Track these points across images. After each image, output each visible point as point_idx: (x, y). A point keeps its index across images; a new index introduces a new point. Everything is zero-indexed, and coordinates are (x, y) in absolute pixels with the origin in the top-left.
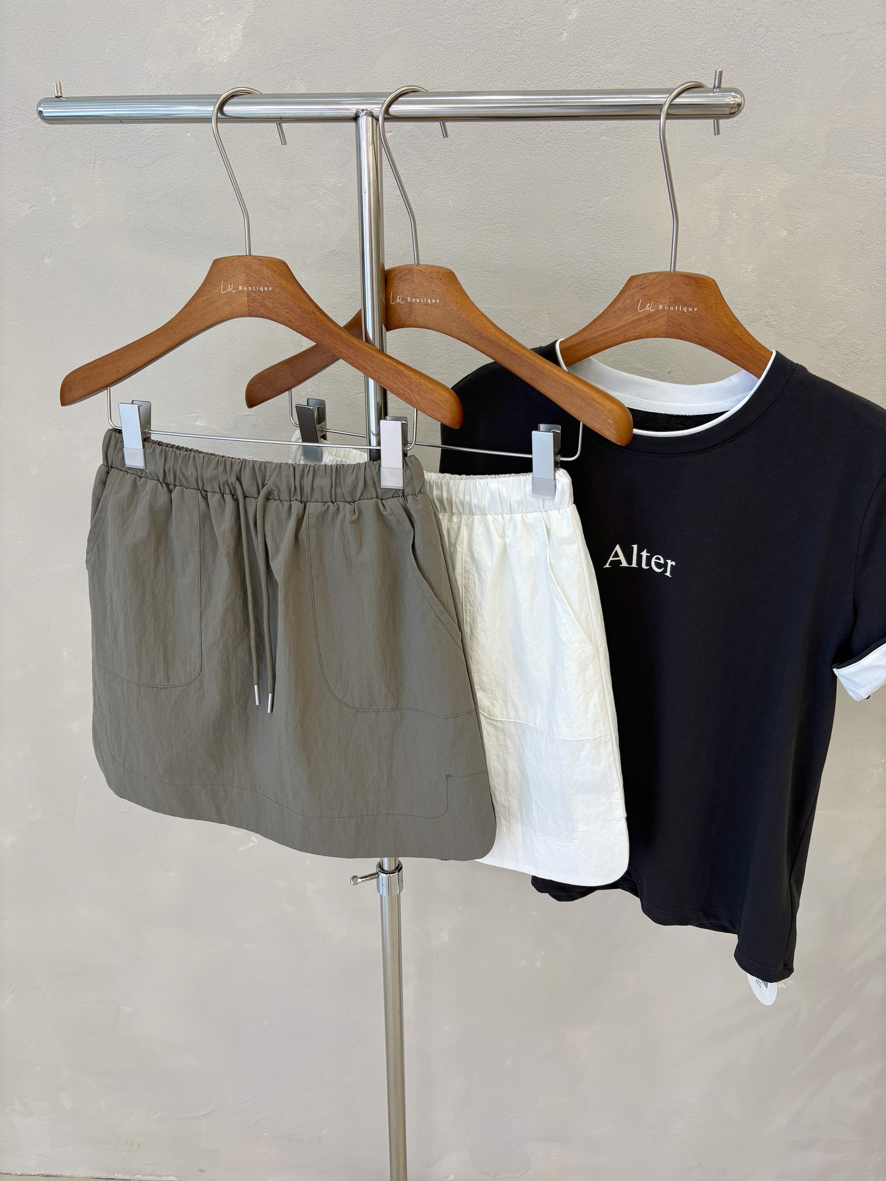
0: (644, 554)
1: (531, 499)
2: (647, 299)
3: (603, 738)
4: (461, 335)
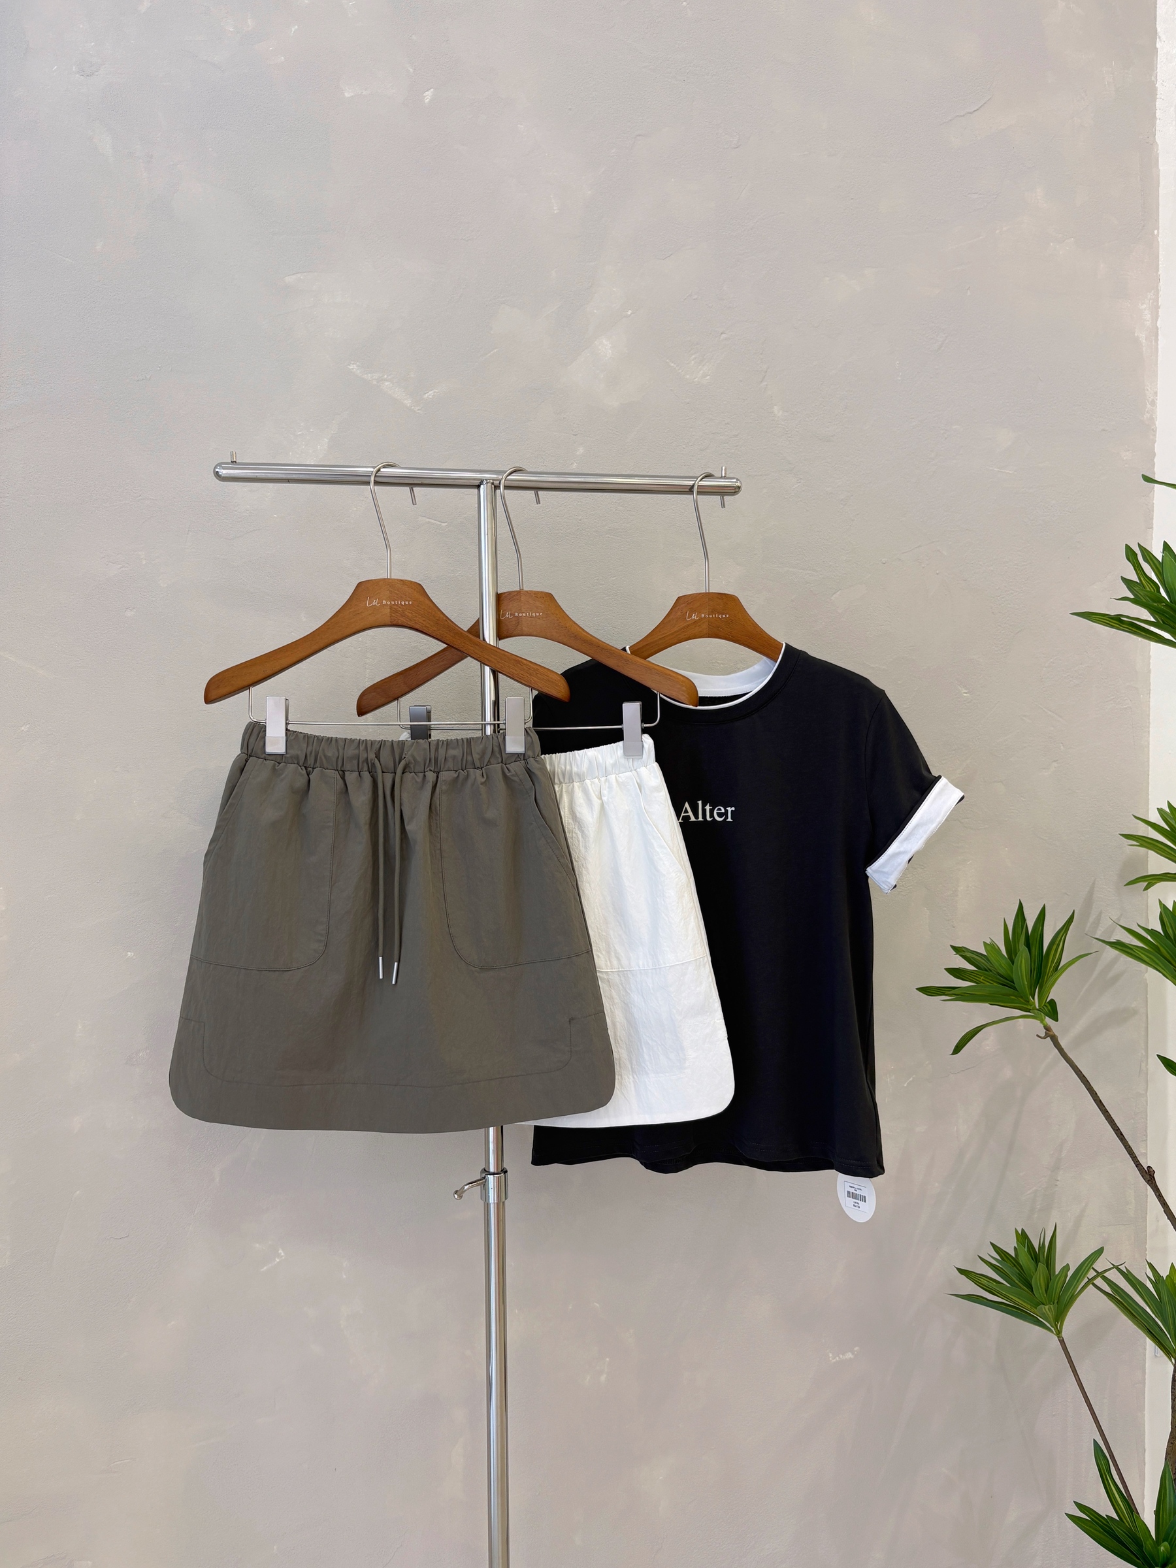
0: (708, 808)
1: (623, 761)
2: (693, 611)
3: (701, 959)
4: (560, 638)
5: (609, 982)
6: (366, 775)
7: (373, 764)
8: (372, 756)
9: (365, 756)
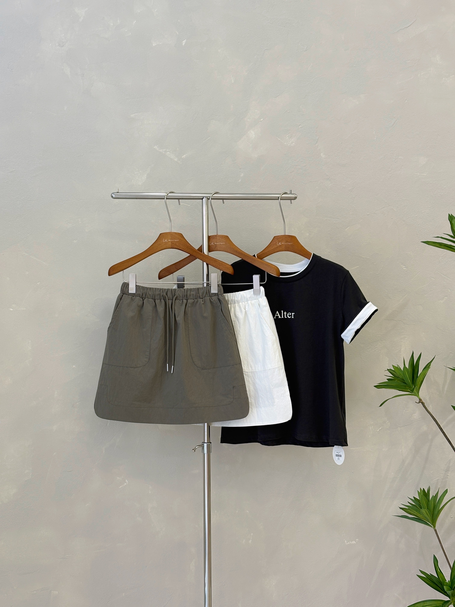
0: (285, 313)
1: (253, 296)
2: (279, 242)
3: (281, 367)
4: (231, 252)
5: (248, 375)
6: (163, 301)
7: (165, 297)
8: (165, 294)
9: (163, 294)
